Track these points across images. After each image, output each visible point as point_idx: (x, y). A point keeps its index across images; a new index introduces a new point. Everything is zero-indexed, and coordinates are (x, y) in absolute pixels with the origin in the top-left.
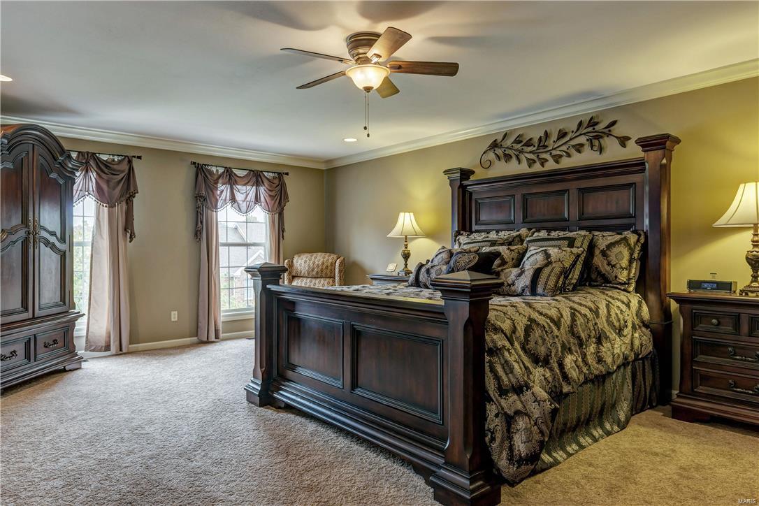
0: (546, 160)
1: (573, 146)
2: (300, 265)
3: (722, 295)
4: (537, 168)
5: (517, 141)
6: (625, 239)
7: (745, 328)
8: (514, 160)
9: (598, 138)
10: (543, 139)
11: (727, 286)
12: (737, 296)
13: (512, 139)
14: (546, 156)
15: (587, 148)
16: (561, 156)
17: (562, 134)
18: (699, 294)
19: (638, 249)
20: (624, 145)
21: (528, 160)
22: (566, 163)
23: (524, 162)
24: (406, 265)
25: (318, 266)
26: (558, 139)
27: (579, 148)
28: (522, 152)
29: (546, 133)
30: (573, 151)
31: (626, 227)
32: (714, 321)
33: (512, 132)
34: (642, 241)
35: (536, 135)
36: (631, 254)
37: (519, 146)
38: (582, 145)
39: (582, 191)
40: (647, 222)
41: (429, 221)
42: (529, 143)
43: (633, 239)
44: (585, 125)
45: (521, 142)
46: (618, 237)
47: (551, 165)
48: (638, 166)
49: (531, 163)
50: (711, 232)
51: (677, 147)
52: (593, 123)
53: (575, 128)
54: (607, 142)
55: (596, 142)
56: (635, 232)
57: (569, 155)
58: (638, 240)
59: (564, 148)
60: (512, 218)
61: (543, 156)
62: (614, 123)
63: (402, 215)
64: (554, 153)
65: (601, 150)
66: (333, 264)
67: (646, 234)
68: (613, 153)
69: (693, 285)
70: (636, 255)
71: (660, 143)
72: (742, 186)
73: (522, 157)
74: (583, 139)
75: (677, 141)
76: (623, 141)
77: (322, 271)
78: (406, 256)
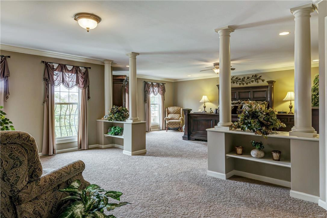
0: (244, 84)
1: (251, 81)
2: (171, 110)
3: (285, 114)
4: (242, 86)
5: (236, 78)
6: (264, 103)
7: (289, 121)
8: (236, 83)
9: (257, 79)
10: (243, 79)
11: (285, 113)
12: (287, 114)
13: (235, 78)
14: (244, 83)
15: (254, 82)
16: (248, 83)
17: (248, 78)
18: (280, 114)
19: (267, 105)
20: (263, 82)
21: (239, 83)
22: (249, 85)
23: (238, 84)
24: (205, 110)
25: (176, 110)
26: (247, 79)
27: (252, 81)
28: (238, 81)
29: (244, 77)
30: (251, 82)
31: (264, 100)
32: (283, 119)
33: (235, 76)
34: (268, 103)
35: (242, 77)
36: (266, 106)
37: (237, 80)
38: (253, 81)
39: (254, 92)
40: (269, 99)
41: (211, 98)
42: (240, 79)
43: (266, 103)
44: (254, 76)
45: (237, 79)
46: (263, 102)
47: (245, 85)
48: (267, 87)
49: (240, 84)
50: (282, 101)
51: (275, 83)
52: (256, 76)
53: (251, 77)
54: (259, 80)
55: (257, 80)
56: (266, 101)
57: (250, 83)
58: (267, 103)
59: (249, 81)
60: (236, 97)
61: (243, 83)
62: (261, 76)
63: (203, 96)
64: (246, 82)
65: (258, 82)
66: (180, 110)
67: (269, 102)
68: (261, 83)
69: (279, 112)
70: (267, 106)
71: (271, 83)
72: (288, 92)
73: (238, 82)
74: (253, 79)
75: (275, 82)
76: (263, 81)
77: (177, 111)
78: (205, 107)
